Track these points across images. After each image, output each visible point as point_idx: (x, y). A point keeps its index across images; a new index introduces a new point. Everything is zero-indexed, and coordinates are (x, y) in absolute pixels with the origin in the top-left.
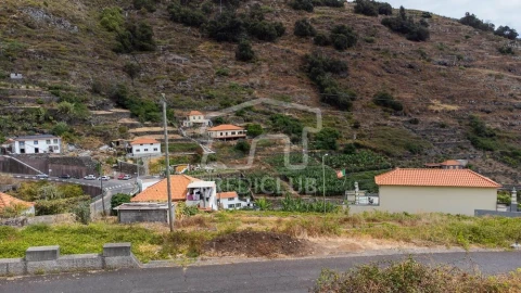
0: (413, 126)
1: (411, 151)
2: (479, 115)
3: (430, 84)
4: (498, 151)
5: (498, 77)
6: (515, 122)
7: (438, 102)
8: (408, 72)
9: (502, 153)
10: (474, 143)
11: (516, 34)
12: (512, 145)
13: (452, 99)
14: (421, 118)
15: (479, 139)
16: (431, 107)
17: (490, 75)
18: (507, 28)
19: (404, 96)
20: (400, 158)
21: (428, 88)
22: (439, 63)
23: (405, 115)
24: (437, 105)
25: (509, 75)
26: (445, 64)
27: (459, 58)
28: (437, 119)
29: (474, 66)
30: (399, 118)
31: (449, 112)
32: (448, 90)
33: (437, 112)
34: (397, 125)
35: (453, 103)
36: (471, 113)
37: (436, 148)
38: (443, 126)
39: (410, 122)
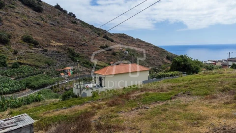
0: (45, 53)
1: (48, 64)
2: (72, 48)
3: (49, 33)
4: (82, 62)
5: (74, 32)
6: (84, 51)
7: (54, 42)
8: (37, 26)
9: (84, 63)
10: (73, 60)
11: (75, 17)
12: (85, 60)
13: (59, 40)
14: (49, 49)
15: (74, 57)
16: (51, 44)
17: (71, 31)
18: (72, 13)
19: (38, 38)
20: (44, 68)
21: (48, 34)
22: (51, 24)
23: (40, 47)
24: (54, 43)
25: (77, 32)
26: (53, 25)
27: (58, 23)
28: (55, 49)
29: (64, 27)
30: (38, 49)
31: (60, 46)
32: (57, 36)
33: (54, 46)
34: (38, 52)
35: (60, 43)
36: (68, 47)
37: (59, 62)
38: (59, 52)
39: (44, 51)
